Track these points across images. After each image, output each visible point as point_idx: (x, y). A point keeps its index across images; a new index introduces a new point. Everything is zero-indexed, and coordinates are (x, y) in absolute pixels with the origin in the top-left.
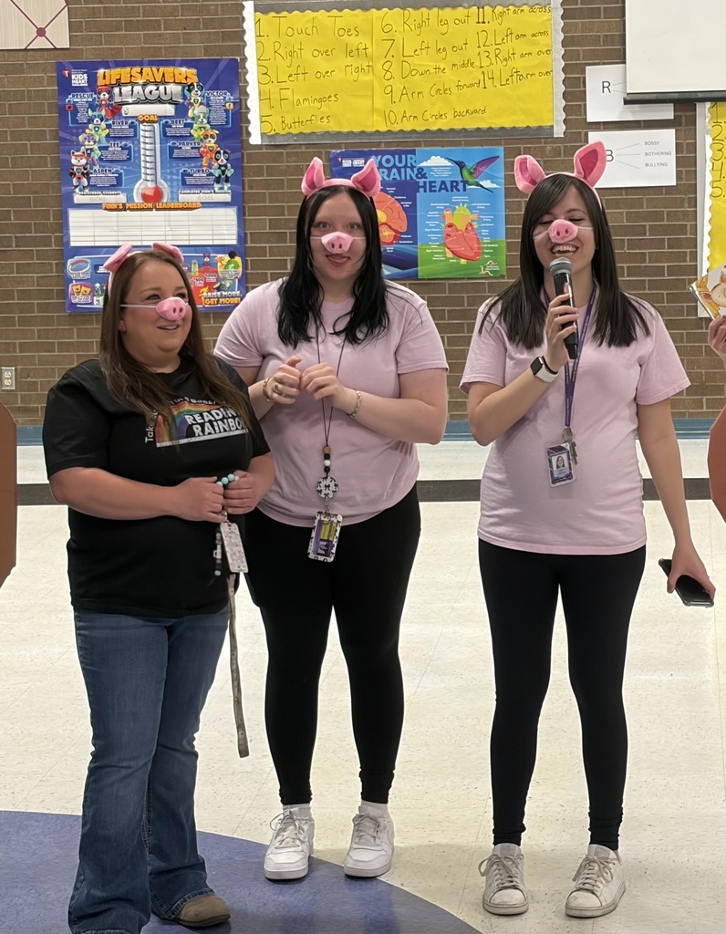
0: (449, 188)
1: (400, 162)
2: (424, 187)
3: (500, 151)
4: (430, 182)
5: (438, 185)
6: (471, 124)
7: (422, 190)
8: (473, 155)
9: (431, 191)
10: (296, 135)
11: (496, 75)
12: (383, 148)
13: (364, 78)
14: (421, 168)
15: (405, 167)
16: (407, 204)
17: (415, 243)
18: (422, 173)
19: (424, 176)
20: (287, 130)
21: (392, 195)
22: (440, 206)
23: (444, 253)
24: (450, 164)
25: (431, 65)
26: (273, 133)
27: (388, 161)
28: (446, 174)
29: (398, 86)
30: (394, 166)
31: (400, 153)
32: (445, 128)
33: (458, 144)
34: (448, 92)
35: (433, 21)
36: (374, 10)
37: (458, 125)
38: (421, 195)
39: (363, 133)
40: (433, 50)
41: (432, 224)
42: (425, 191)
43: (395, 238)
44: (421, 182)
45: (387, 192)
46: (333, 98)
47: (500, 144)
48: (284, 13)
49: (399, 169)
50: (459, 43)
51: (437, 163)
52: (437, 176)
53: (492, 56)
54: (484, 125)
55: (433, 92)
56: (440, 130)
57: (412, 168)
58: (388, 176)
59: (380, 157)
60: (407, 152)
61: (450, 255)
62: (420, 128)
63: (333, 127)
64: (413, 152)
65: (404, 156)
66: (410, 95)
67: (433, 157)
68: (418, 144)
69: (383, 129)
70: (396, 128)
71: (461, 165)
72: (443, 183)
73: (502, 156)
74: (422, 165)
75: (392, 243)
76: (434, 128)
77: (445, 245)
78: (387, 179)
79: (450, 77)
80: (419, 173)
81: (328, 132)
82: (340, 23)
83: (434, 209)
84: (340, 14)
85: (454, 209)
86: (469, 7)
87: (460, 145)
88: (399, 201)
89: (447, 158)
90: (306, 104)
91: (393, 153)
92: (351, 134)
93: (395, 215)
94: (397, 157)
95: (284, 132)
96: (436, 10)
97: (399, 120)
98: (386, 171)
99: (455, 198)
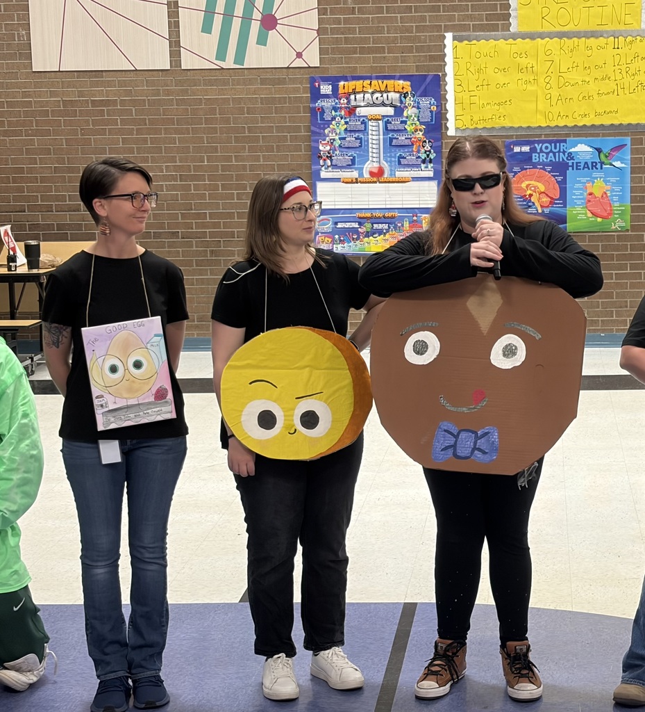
0: (590, 168)
1: (555, 148)
2: (572, 166)
3: (628, 140)
4: (577, 163)
5: (582, 165)
6: (607, 121)
7: (570, 168)
8: (608, 143)
9: (577, 169)
10: (480, 129)
11: (626, 86)
12: (543, 138)
13: (530, 88)
14: (571, 153)
15: (559, 152)
16: (560, 179)
17: (565, 206)
18: (570, 156)
19: (572, 159)
20: (474, 126)
21: (549, 172)
22: (584, 180)
23: (586, 214)
24: (591, 150)
25: (579, 79)
26: (464, 127)
27: (547, 148)
28: (588, 157)
29: (555, 93)
30: (551, 151)
31: (556, 142)
32: (588, 124)
33: (598, 135)
34: (591, 98)
35: (582, 47)
36: (539, 39)
37: (597, 123)
38: (570, 172)
39: (529, 127)
40: (581, 68)
41: (577, 192)
42: (573, 169)
43: (551, 203)
44: (570, 163)
45: (545, 170)
46: (508, 103)
47: (627, 135)
48: (474, 42)
49: (554, 153)
50: (601, 63)
51: (582, 149)
52: (581, 159)
53: (623, 72)
54: (616, 122)
55: (580, 98)
56: (585, 126)
57: (564, 152)
58: (547, 158)
59: (541, 145)
60: (560, 141)
61: (589, 215)
62: (570, 124)
63: (508, 124)
64: (565, 141)
65: (558, 144)
66: (563, 100)
67: (579, 145)
68: (568, 135)
69: (544, 125)
70: (553, 124)
71: (599, 151)
72: (586, 163)
73: (629, 144)
74: (571, 150)
75: (548, 207)
76: (581, 124)
77: (586, 207)
78: (545, 160)
79: (593, 88)
80: (569, 156)
81: (504, 127)
82: (514, 48)
83: (579, 182)
84: (514, 42)
85: (593, 182)
86: (608, 37)
87: (599, 136)
88: (554, 176)
89: (589, 146)
90: (489, 107)
91: (550, 142)
92: (520, 128)
93: (551, 186)
94: (553, 145)
95: (472, 127)
96: (584, 39)
97: (555, 118)
98: (545, 155)
99: (595, 174)
